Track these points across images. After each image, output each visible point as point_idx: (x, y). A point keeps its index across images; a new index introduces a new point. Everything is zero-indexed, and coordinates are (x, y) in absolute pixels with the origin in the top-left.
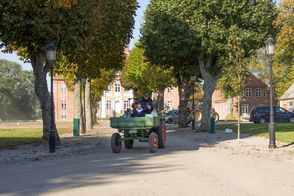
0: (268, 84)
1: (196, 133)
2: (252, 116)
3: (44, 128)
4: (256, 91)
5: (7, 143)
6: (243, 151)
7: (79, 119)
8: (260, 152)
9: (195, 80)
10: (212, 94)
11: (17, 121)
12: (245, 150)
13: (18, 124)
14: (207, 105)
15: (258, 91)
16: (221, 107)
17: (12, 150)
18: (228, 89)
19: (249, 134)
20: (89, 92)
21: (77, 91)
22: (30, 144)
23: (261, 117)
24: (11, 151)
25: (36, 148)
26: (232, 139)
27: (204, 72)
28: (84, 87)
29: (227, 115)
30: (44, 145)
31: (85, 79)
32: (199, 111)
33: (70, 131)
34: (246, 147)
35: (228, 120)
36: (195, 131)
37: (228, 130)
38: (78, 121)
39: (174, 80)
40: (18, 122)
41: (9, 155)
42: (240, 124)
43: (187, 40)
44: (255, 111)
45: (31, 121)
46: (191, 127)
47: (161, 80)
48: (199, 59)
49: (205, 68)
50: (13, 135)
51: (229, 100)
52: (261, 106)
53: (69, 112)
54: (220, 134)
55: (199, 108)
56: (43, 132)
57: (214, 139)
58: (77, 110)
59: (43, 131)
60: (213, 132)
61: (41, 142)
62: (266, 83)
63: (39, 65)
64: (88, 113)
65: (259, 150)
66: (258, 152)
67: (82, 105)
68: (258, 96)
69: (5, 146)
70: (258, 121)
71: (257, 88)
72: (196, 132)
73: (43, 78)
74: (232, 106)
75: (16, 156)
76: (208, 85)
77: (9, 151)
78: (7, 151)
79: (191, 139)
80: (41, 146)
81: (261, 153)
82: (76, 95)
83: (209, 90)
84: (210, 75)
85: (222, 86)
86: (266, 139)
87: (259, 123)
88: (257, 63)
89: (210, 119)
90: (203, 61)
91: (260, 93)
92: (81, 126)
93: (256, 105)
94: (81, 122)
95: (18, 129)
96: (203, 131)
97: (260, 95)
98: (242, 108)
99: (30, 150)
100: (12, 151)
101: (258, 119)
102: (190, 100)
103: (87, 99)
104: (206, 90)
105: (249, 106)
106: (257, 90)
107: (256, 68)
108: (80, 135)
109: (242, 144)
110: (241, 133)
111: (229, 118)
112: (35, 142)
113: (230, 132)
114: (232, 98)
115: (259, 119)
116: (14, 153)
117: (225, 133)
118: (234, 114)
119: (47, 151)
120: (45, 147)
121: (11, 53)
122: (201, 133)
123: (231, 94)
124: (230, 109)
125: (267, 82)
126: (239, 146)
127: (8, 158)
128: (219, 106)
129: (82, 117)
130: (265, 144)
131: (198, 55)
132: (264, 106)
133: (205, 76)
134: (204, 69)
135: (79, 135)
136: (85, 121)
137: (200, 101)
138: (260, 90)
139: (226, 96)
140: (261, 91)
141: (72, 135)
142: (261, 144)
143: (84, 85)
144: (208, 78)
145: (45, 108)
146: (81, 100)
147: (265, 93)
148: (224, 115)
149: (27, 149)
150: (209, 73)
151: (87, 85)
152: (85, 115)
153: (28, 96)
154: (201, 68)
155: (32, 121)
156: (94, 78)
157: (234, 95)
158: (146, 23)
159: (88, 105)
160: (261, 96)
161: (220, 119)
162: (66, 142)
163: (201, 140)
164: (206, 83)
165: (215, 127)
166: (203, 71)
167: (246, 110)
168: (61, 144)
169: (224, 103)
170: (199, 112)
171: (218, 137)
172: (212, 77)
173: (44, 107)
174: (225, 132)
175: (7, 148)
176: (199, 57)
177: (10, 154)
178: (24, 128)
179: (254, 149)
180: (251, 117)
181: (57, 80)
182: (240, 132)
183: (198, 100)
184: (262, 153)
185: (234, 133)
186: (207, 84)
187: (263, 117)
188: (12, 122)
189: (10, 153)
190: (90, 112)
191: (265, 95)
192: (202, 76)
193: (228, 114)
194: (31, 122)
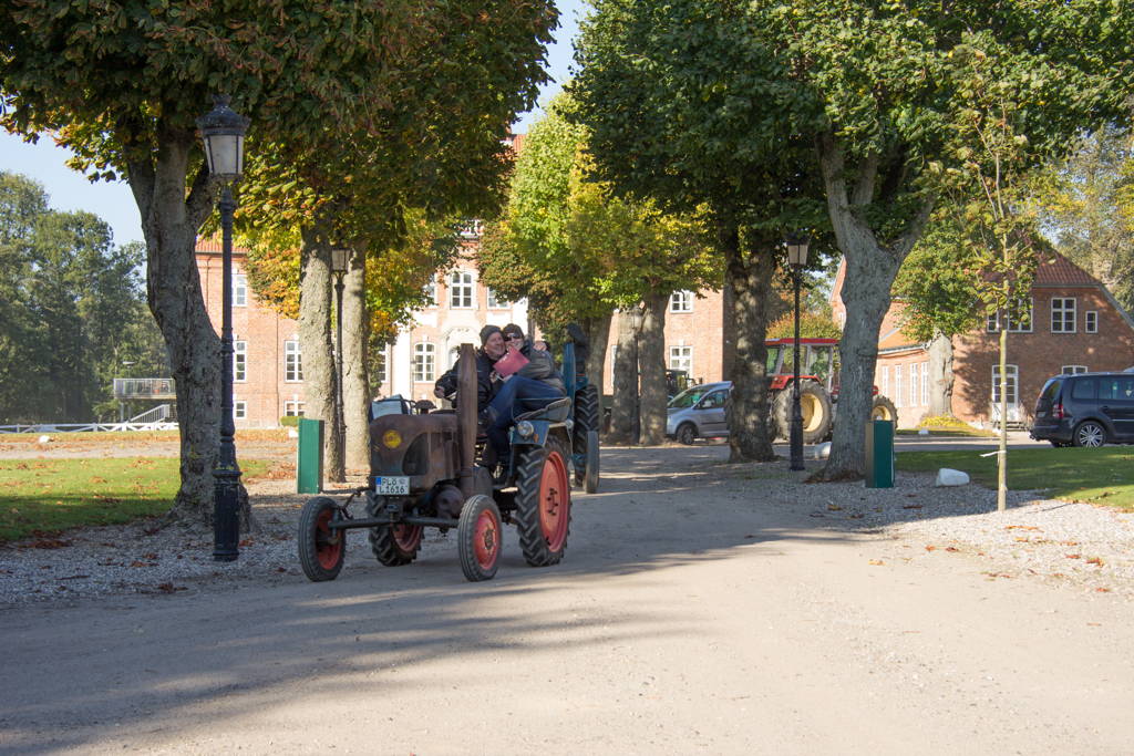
0: (1105, 280)
1: (811, 486)
2: (1042, 415)
3: (184, 458)
4: (1053, 310)
5: (28, 521)
6: (1030, 564)
7: (322, 424)
8: (1104, 570)
9: (803, 261)
10: (882, 319)
11: (32, 427)
12: (1039, 560)
13: (44, 439)
14: (860, 368)
15: (1063, 310)
16: (898, 377)
17: (52, 552)
18: (932, 301)
19: (1043, 494)
20: (359, 310)
21: (313, 304)
22: (124, 523)
23: (1085, 420)
24: (48, 552)
25: (153, 543)
26: (973, 513)
27: (847, 225)
28: (340, 287)
29: (927, 412)
30: (183, 531)
31: (342, 252)
32: (812, 391)
33: (276, 469)
34: (1038, 549)
35: (934, 429)
36: (805, 475)
37: (947, 475)
38: (316, 429)
39: (709, 259)
40: (37, 430)
41: (44, 571)
42: (1009, 448)
43: (774, 88)
44: (1056, 397)
45: (93, 426)
46: (784, 459)
47: (653, 261)
48: (828, 174)
49: (852, 213)
50: (43, 485)
51: (939, 346)
52: (1074, 370)
53: (255, 391)
54: (915, 491)
55: (814, 380)
56: (179, 477)
57: (893, 510)
58: (312, 384)
59: (182, 469)
60: (888, 484)
61: (173, 516)
62: (1096, 275)
63: (165, 192)
64: (351, 397)
65: (1097, 562)
66: (1097, 572)
67: (333, 365)
68: (1063, 331)
69: (21, 533)
70: (1070, 438)
71: (1058, 294)
72: (809, 481)
73: (183, 247)
74: (948, 370)
75: (78, 577)
76: (863, 282)
77: (39, 552)
78: (30, 553)
79: (793, 512)
80: (173, 533)
81: (1112, 576)
82: (308, 320)
83: (867, 305)
84: (870, 243)
85: (909, 285)
86: (1121, 516)
87: (1073, 445)
88: (1060, 188)
89: (872, 425)
90: (842, 183)
91: (1069, 316)
92: (327, 452)
93: (1054, 368)
94: (328, 432)
95: (57, 462)
96: (842, 478)
97: (1069, 326)
98: (993, 381)
99: (127, 549)
100: (55, 556)
101: (1071, 426)
102: (778, 346)
103: (351, 336)
104: (853, 303)
105: (1020, 372)
106: (1057, 304)
107: (1057, 208)
108: (325, 489)
109: (1020, 535)
110: (1010, 487)
111: (936, 423)
112: (143, 516)
113: (959, 483)
114: (949, 335)
115: (1075, 428)
116: (62, 562)
117: (935, 487)
118: (955, 407)
119: (200, 554)
120: (188, 536)
121: (35, 143)
122: (834, 486)
123: (943, 319)
124: (940, 383)
125: (1099, 267)
126: (1010, 541)
127: (43, 583)
128: (892, 371)
129: (331, 413)
130: (1119, 534)
131: (822, 154)
132: (1086, 373)
133: (851, 245)
134: (847, 216)
135: (321, 490)
136: (344, 427)
137: (817, 350)
138: (1069, 304)
139: (922, 328)
140: (1074, 310)
141: (290, 486)
142: (1101, 535)
143: (340, 280)
144: (866, 253)
145: (189, 376)
146: (329, 341)
147: (1091, 317)
148: (914, 411)
149: (113, 546)
150: (870, 232)
151: (351, 280)
152: (342, 404)
153: (78, 321)
154: (833, 212)
155: (100, 429)
156: (378, 248)
157: (958, 323)
158: (599, 19)
159: (355, 362)
160: (1075, 331)
161: (902, 425)
162: (275, 519)
163: (835, 515)
164: (855, 272)
165: (894, 459)
166: (843, 225)
167: (1010, 390)
168: (256, 526)
169: (915, 358)
170: (813, 396)
171: (908, 502)
172: (880, 247)
173: (187, 370)
174: (938, 484)
175: (28, 542)
176: (825, 163)
177: (49, 567)
178: (77, 456)
179: (1077, 557)
180: (1040, 422)
181: (208, 257)
182: (1007, 484)
183: (809, 346)
184: (1116, 573)
185: (977, 488)
186: (860, 279)
187: (1091, 419)
188: (14, 430)
189: (47, 563)
190: (361, 393)
191: (1091, 327)
192: (840, 244)
193: (932, 407)
194: (92, 430)
